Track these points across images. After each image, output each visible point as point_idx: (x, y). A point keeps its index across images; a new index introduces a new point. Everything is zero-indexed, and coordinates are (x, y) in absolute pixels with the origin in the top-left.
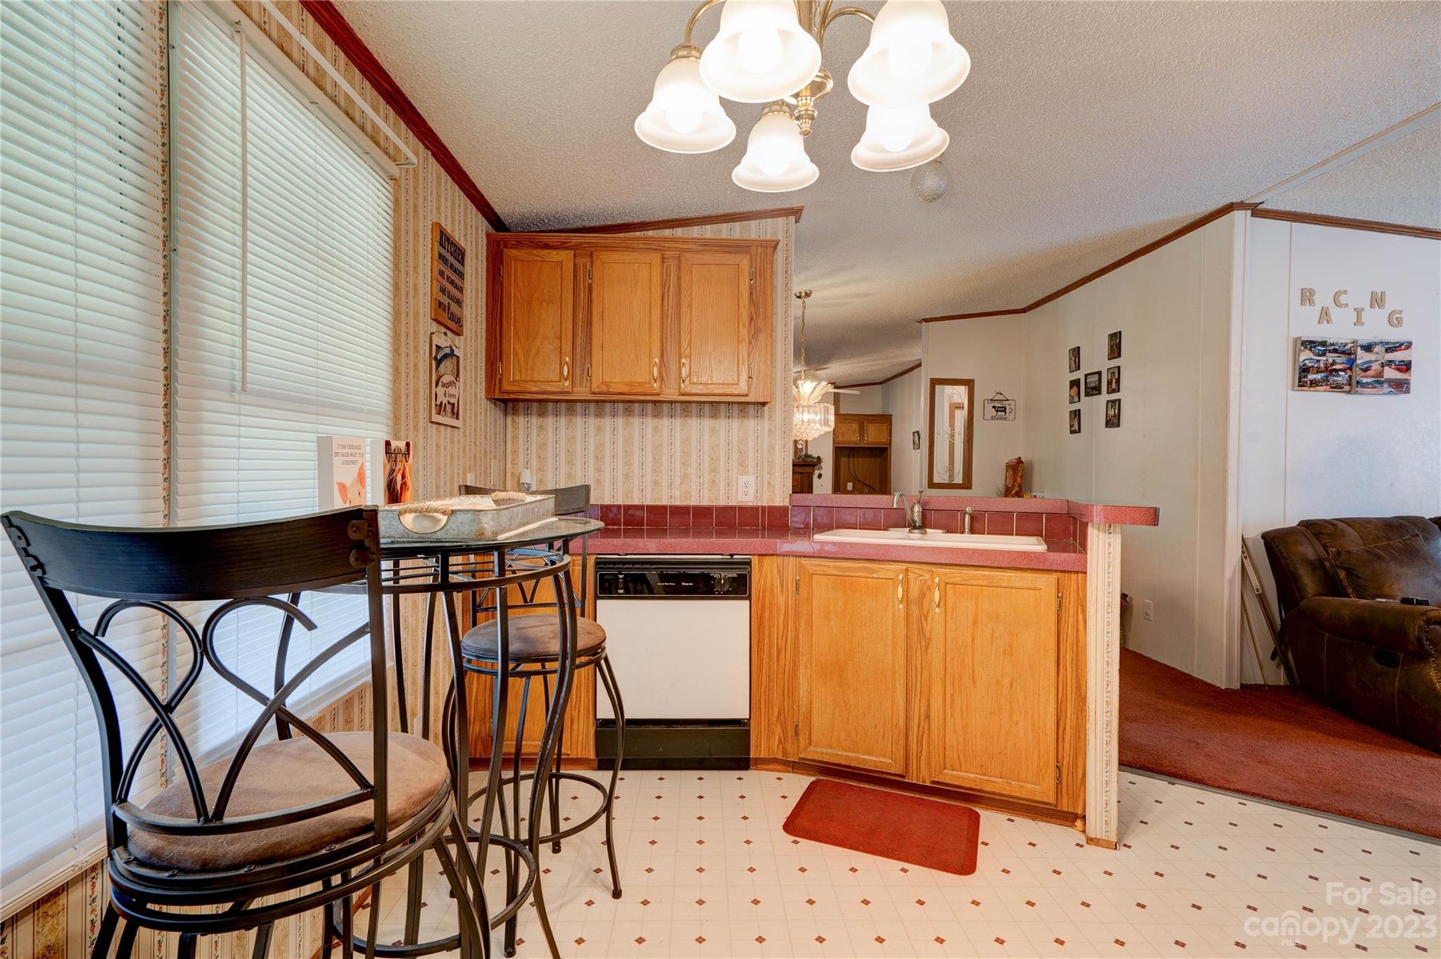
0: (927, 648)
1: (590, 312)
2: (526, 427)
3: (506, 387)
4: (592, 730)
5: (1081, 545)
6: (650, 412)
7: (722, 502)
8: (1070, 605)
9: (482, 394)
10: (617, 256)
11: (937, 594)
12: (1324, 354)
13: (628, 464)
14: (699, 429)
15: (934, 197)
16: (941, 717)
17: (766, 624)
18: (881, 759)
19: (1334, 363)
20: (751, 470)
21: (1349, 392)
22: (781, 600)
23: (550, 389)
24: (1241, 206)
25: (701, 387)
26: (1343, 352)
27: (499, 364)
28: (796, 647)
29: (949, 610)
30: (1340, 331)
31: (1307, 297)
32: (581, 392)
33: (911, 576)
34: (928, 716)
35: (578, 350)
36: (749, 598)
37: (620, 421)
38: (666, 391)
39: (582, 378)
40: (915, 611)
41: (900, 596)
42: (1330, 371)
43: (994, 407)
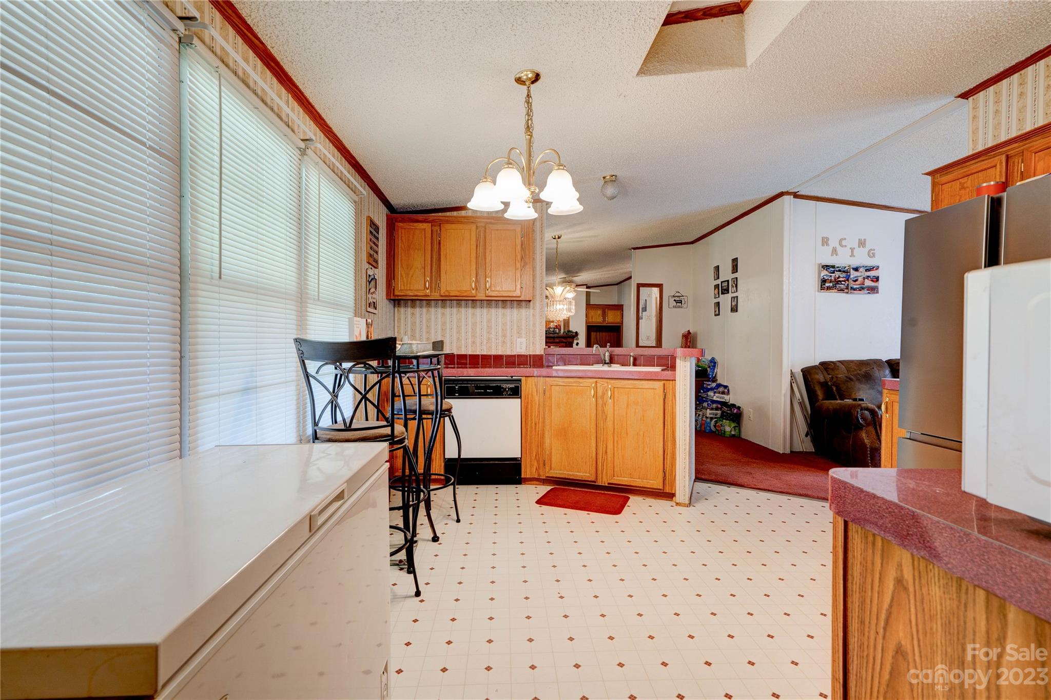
0: (606, 419)
1: (440, 255)
2: (405, 313)
3: (397, 293)
4: (443, 464)
5: (673, 367)
6: (470, 305)
7: (509, 353)
8: (669, 396)
9: (385, 297)
10: (453, 226)
11: (609, 392)
12: (833, 273)
13: (459, 332)
14: (497, 315)
15: (613, 198)
16: (612, 452)
17: (529, 411)
18: (584, 474)
19: (839, 277)
20: (524, 336)
21: (847, 293)
22: (537, 399)
23: (419, 294)
24: (788, 193)
25: (497, 293)
26: (844, 272)
27: (393, 281)
28: (544, 422)
29: (615, 400)
30: (843, 260)
31: (825, 241)
32: (435, 295)
33: (598, 385)
34: (606, 452)
35: (434, 274)
36: (520, 398)
37: (455, 310)
38: (479, 295)
39: (435, 289)
40: (600, 401)
41: (593, 394)
42: (837, 282)
43: (675, 300)
